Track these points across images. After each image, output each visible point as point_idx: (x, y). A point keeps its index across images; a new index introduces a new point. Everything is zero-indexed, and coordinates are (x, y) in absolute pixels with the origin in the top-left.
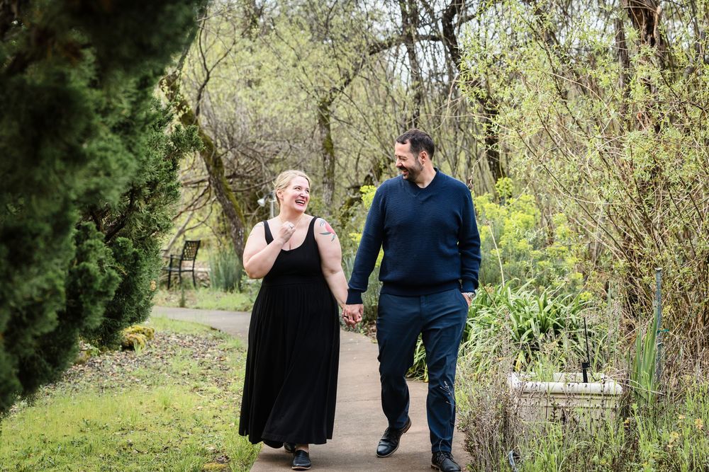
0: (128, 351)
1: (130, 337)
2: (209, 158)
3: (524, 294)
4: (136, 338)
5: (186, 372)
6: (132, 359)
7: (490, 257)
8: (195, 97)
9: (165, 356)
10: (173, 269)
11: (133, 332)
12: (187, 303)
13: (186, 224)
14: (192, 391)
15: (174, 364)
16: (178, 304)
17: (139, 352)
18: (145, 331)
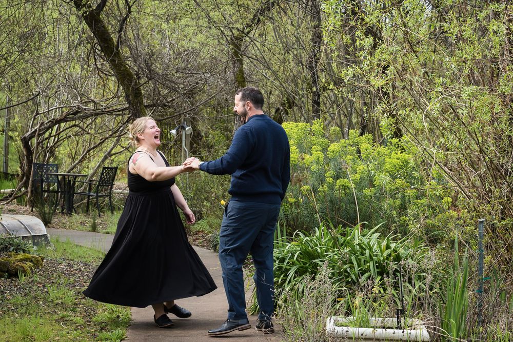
0: (14, 279)
1: (17, 265)
2: (128, 88)
3: (373, 238)
4: (22, 267)
5: (60, 301)
6: (16, 286)
7: (362, 195)
8: (118, 29)
9: (46, 285)
10: (92, 194)
11: (21, 260)
12: (99, 228)
13: (112, 149)
14: (57, 321)
15: (53, 292)
16: (90, 229)
17: (23, 279)
18: (33, 259)
